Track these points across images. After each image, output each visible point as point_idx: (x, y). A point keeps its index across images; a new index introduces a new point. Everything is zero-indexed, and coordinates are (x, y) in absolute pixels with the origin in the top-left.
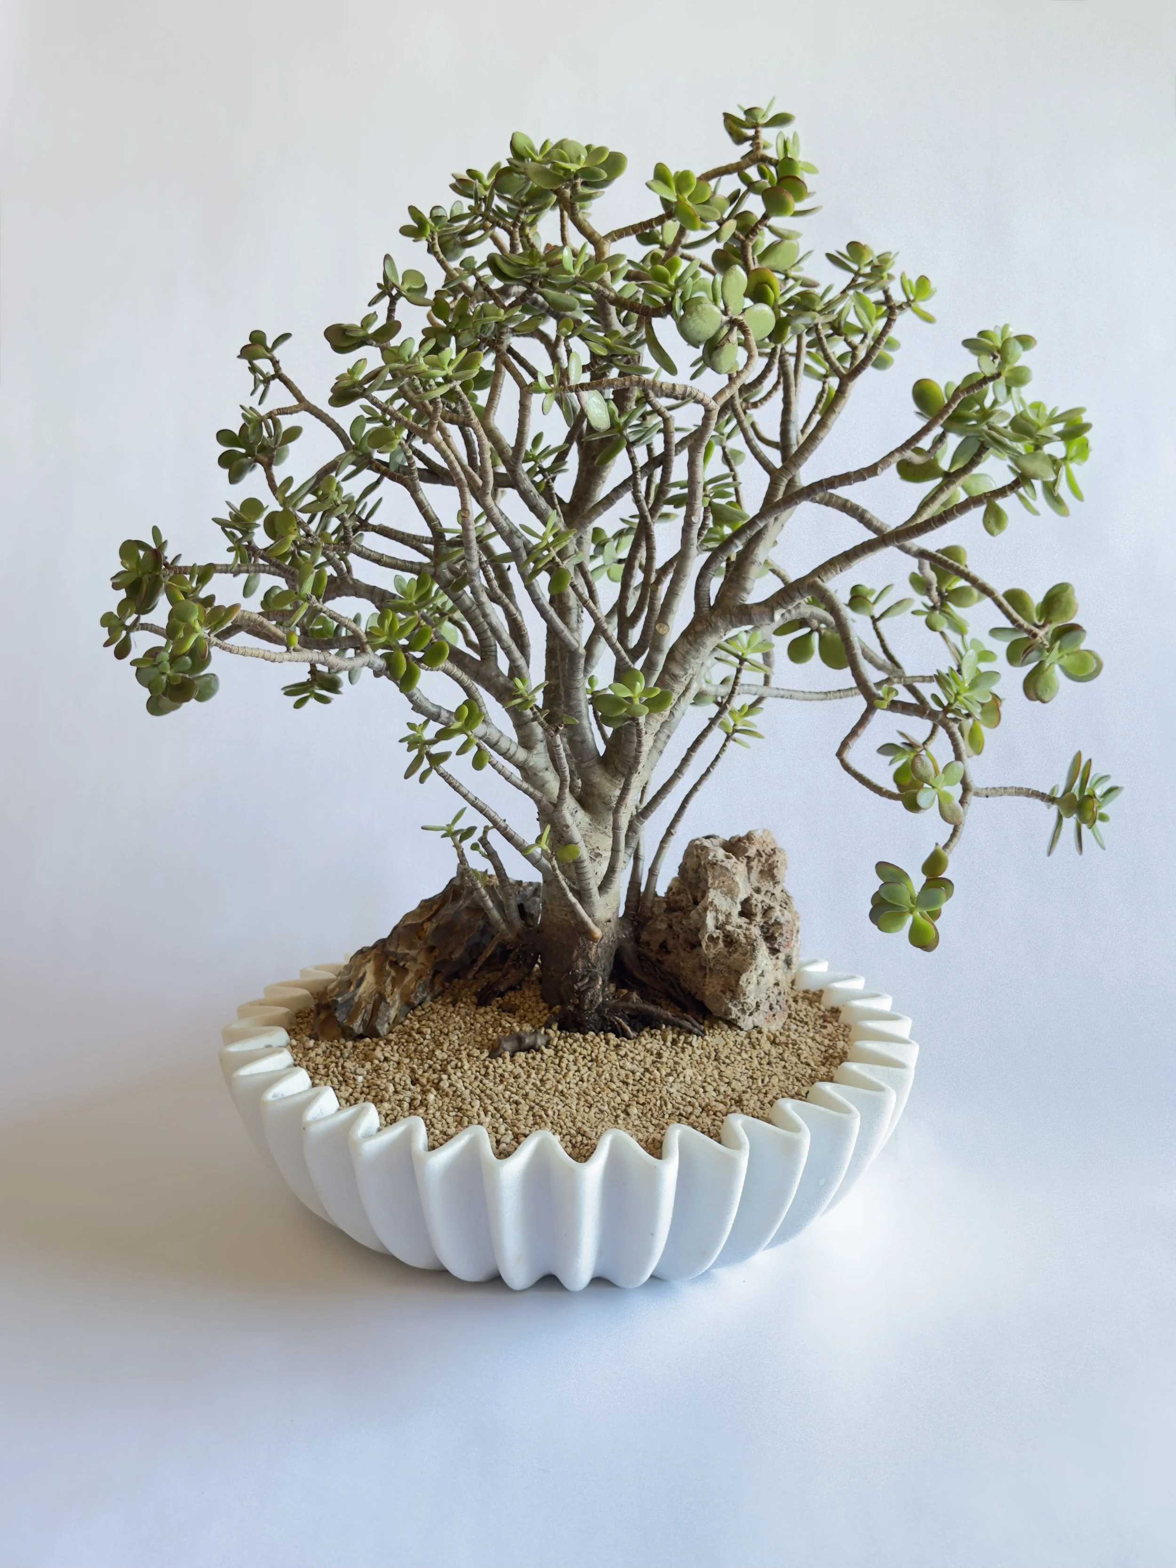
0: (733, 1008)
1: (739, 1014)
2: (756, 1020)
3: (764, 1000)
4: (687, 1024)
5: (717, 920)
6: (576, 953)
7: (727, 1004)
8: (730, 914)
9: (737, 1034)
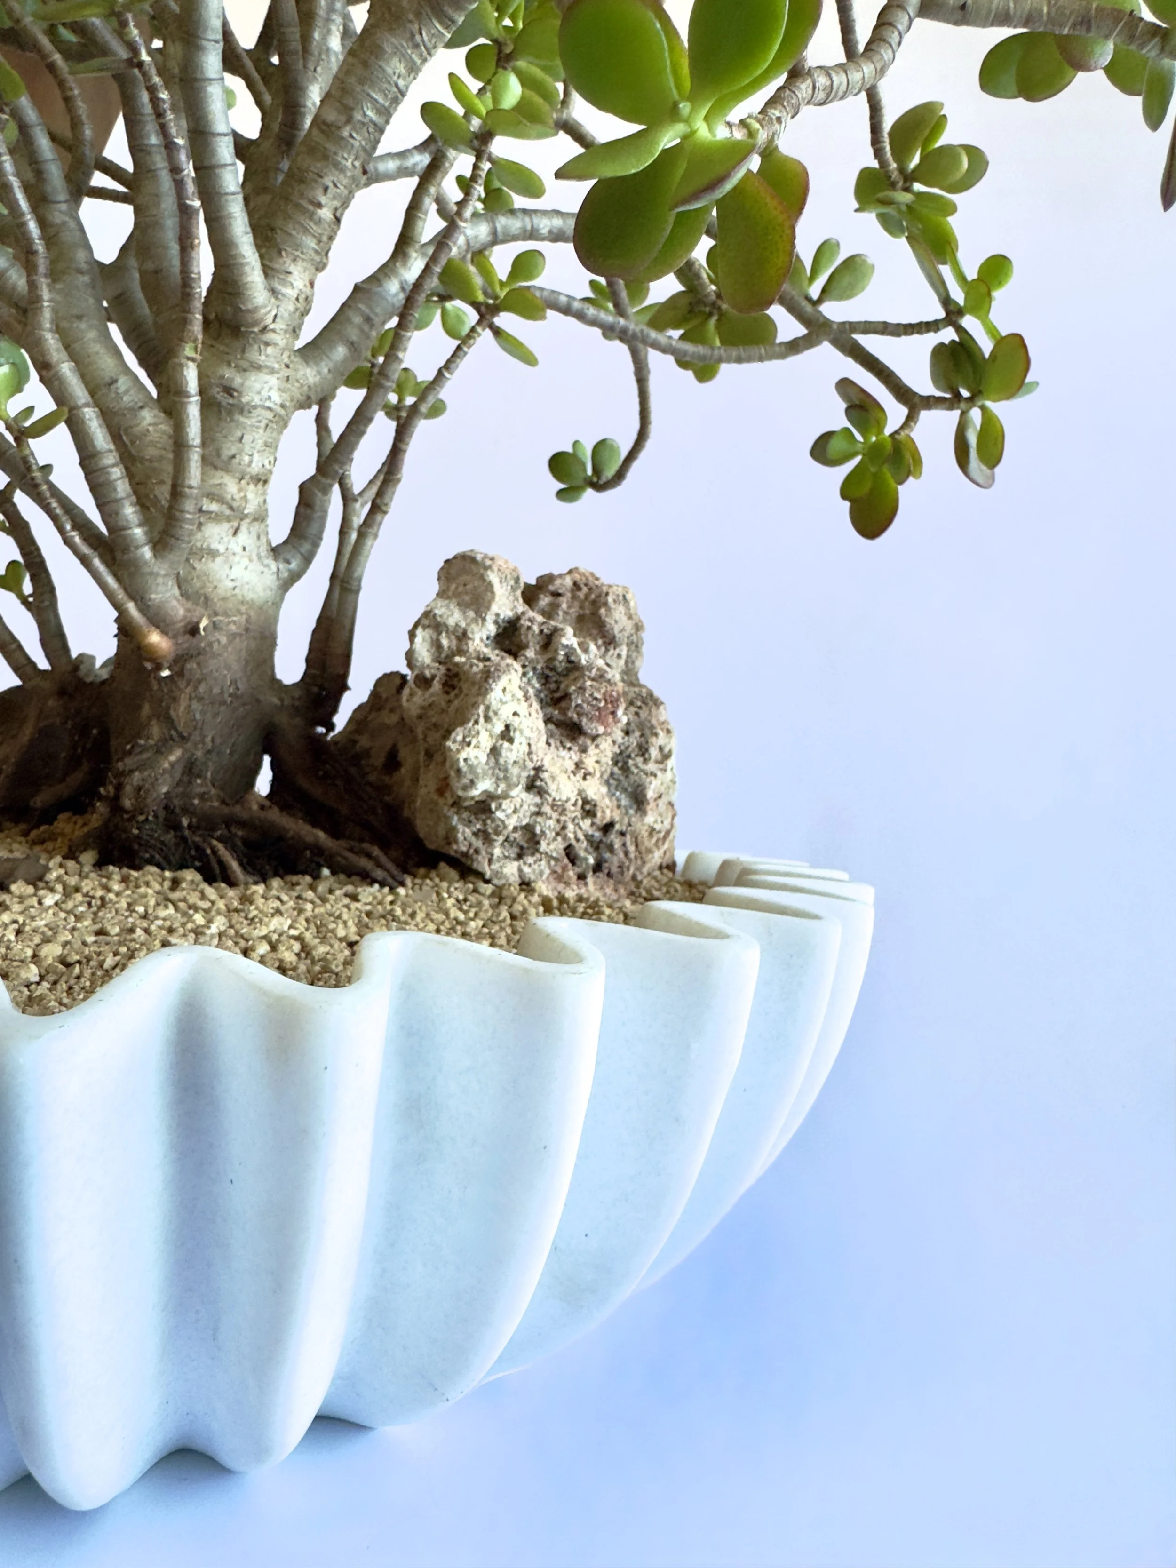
0: (461, 828)
1: (478, 843)
2: (526, 869)
3: (550, 835)
4: (364, 863)
5: (438, 646)
6: (146, 710)
7: (448, 819)
8: (465, 634)
9: (475, 891)
